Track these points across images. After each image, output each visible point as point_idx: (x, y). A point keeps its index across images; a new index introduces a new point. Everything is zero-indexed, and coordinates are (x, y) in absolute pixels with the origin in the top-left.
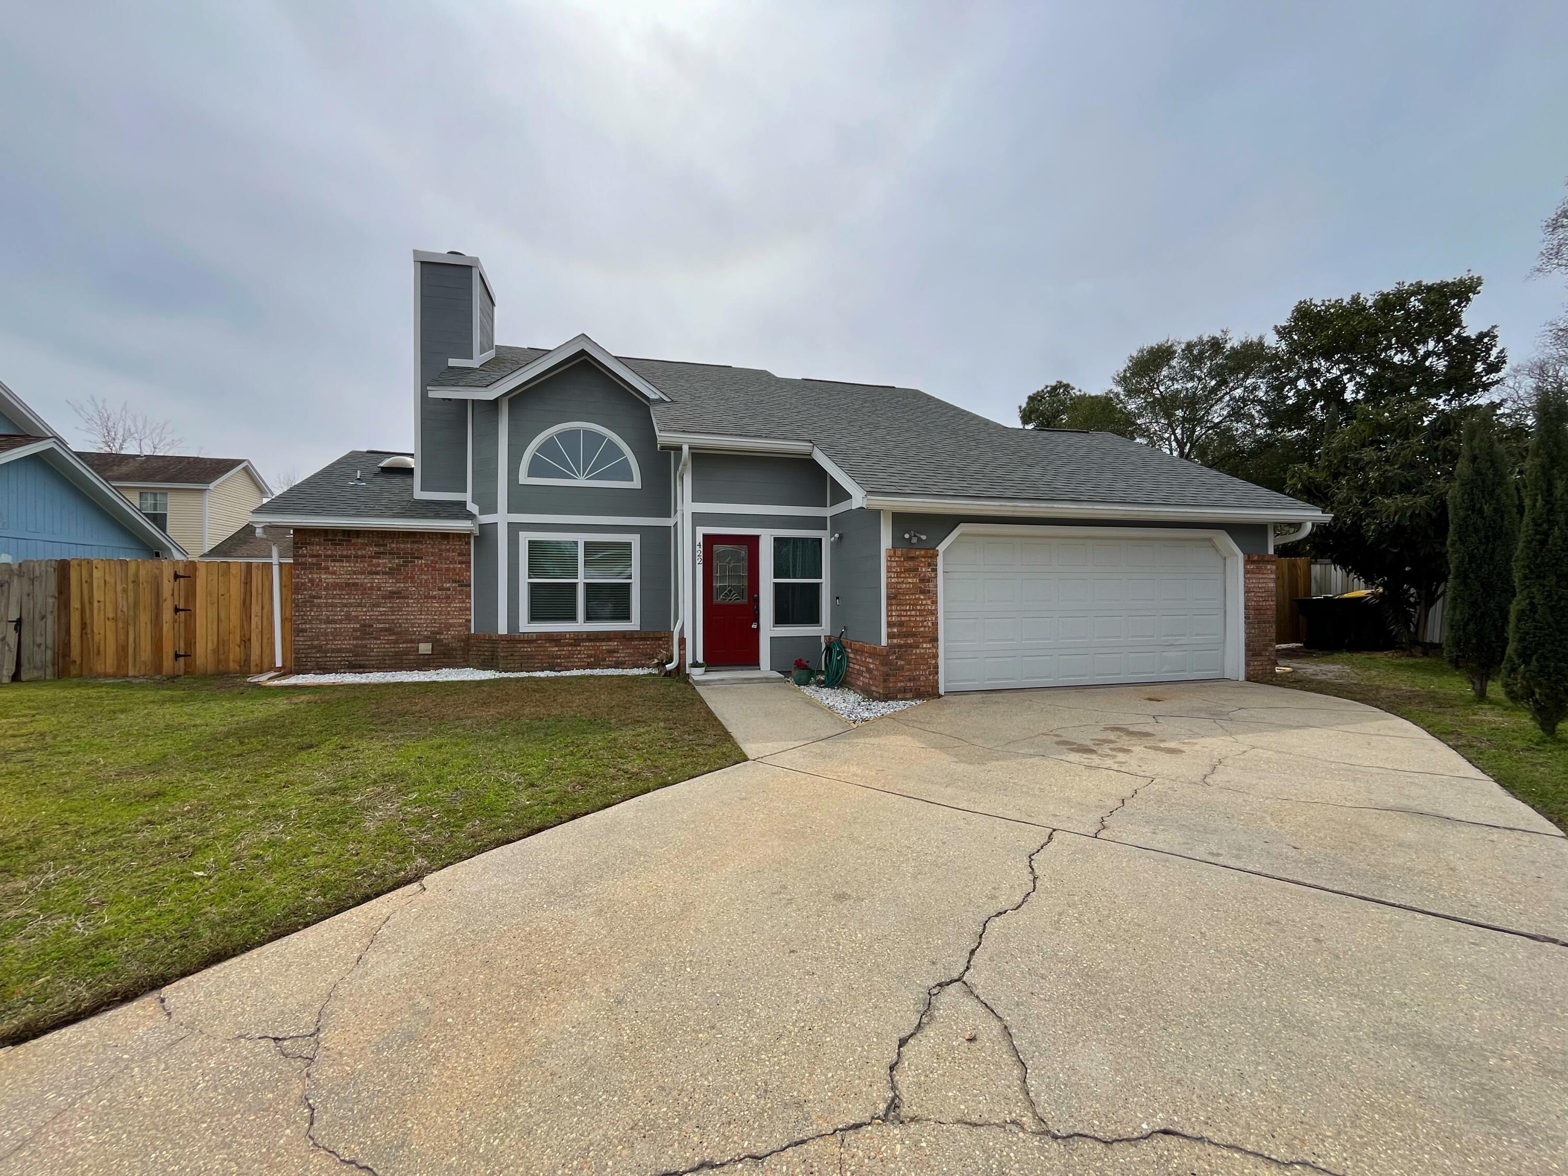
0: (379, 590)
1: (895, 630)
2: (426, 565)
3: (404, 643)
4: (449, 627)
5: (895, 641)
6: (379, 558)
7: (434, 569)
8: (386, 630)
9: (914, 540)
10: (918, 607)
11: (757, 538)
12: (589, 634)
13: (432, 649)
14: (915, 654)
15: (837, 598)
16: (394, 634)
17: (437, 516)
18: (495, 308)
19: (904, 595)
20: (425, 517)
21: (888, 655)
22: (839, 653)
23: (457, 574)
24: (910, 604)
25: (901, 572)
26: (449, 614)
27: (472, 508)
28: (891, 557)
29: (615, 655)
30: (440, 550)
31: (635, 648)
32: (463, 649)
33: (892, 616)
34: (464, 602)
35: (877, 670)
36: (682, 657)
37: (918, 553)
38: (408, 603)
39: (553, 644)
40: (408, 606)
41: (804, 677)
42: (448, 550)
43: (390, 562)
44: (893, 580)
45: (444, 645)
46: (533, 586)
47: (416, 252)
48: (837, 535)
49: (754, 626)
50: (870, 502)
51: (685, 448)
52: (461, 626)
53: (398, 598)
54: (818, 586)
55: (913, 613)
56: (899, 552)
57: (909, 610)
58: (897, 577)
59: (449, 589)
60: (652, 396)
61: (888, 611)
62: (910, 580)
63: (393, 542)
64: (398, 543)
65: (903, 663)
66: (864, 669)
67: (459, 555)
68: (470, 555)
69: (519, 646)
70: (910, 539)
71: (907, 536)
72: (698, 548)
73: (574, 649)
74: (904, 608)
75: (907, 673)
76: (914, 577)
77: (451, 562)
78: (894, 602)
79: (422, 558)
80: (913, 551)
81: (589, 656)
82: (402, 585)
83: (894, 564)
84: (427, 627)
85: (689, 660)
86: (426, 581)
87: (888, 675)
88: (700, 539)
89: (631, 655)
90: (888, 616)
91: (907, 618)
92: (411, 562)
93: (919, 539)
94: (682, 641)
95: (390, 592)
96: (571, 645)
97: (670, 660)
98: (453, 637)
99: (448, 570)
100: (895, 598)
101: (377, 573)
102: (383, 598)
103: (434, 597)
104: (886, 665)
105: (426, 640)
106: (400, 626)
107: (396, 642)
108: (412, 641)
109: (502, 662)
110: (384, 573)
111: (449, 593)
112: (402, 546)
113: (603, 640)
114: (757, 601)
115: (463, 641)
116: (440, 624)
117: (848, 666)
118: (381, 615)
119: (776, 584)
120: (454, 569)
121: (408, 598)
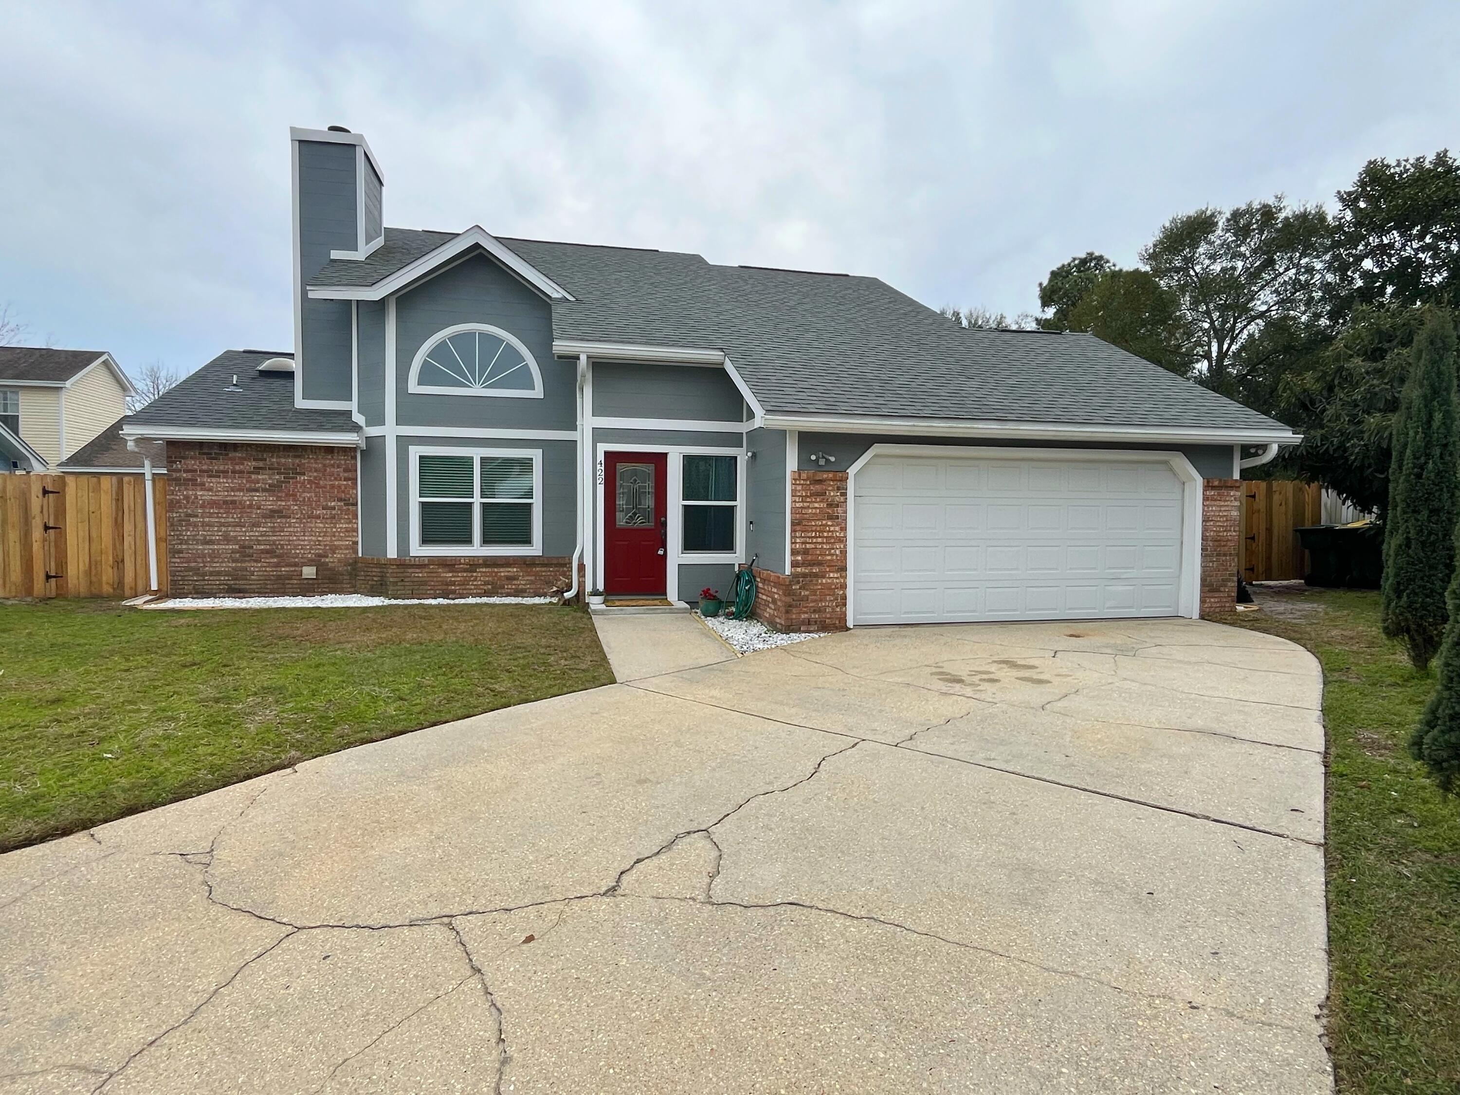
0: (259, 508)
1: (799, 558)
2: (310, 482)
3: (287, 566)
4: (334, 549)
5: (799, 570)
6: (258, 473)
7: (318, 486)
8: (267, 552)
9: (822, 462)
10: (825, 534)
11: (665, 455)
12: (486, 559)
13: (317, 574)
14: (822, 584)
15: (751, 523)
16: (276, 557)
17: (320, 428)
18: (384, 188)
19: (809, 520)
20: (306, 428)
21: (791, 585)
22: (748, 582)
23: (343, 492)
24: (816, 531)
25: (807, 496)
26: (334, 536)
27: (358, 418)
28: (795, 480)
29: (515, 582)
30: (324, 465)
31: (536, 574)
32: (350, 574)
33: (795, 543)
34: (350, 522)
35: (780, 600)
36: (582, 585)
37: (825, 476)
38: (290, 523)
39: (447, 569)
40: (290, 527)
41: (711, 608)
42: (333, 466)
43: (270, 478)
44: (798, 505)
45: (330, 569)
46: (423, 505)
47: (293, 130)
48: (750, 454)
49: (661, 552)
50: (768, 422)
51: (583, 358)
52: (346, 549)
53: (279, 517)
54: (732, 509)
55: (820, 540)
56: (804, 475)
57: (816, 537)
58: (802, 501)
59: (333, 508)
60: (555, 295)
61: (792, 537)
62: (816, 505)
63: (272, 457)
64: (278, 457)
65: (807, 593)
66: (770, 599)
67: (345, 471)
68: (356, 471)
69: (410, 570)
70: (817, 460)
71: (813, 457)
72: (598, 467)
73: (469, 574)
74: (809, 534)
75: (811, 605)
76: (820, 502)
77: (336, 479)
78: (798, 528)
79: (304, 474)
80: (820, 474)
81: (486, 583)
82: (283, 504)
83: (799, 488)
84: (311, 549)
85: (589, 588)
86: (309, 499)
87: (790, 606)
88: (601, 457)
89: (532, 582)
90: (792, 543)
91: (813, 546)
92: (292, 478)
93: (827, 460)
94: (582, 567)
95: (272, 511)
96: (465, 571)
97: (569, 588)
98: (339, 561)
99: (332, 486)
100: (799, 524)
101: (257, 490)
102: (263, 517)
103: (318, 517)
104: (789, 595)
105: (309, 563)
106: (282, 548)
107: (277, 565)
108: (296, 565)
109: (391, 588)
110: (265, 490)
111: (334, 512)
112: (283, 460)
113: (502, 566)
114: (664, 525)
115: (350, 565)
116: (326, 545)
117: (757, 597)
118: (262, 536)
119: (685, 506)
120: (339, 487)
121: (290, 517)
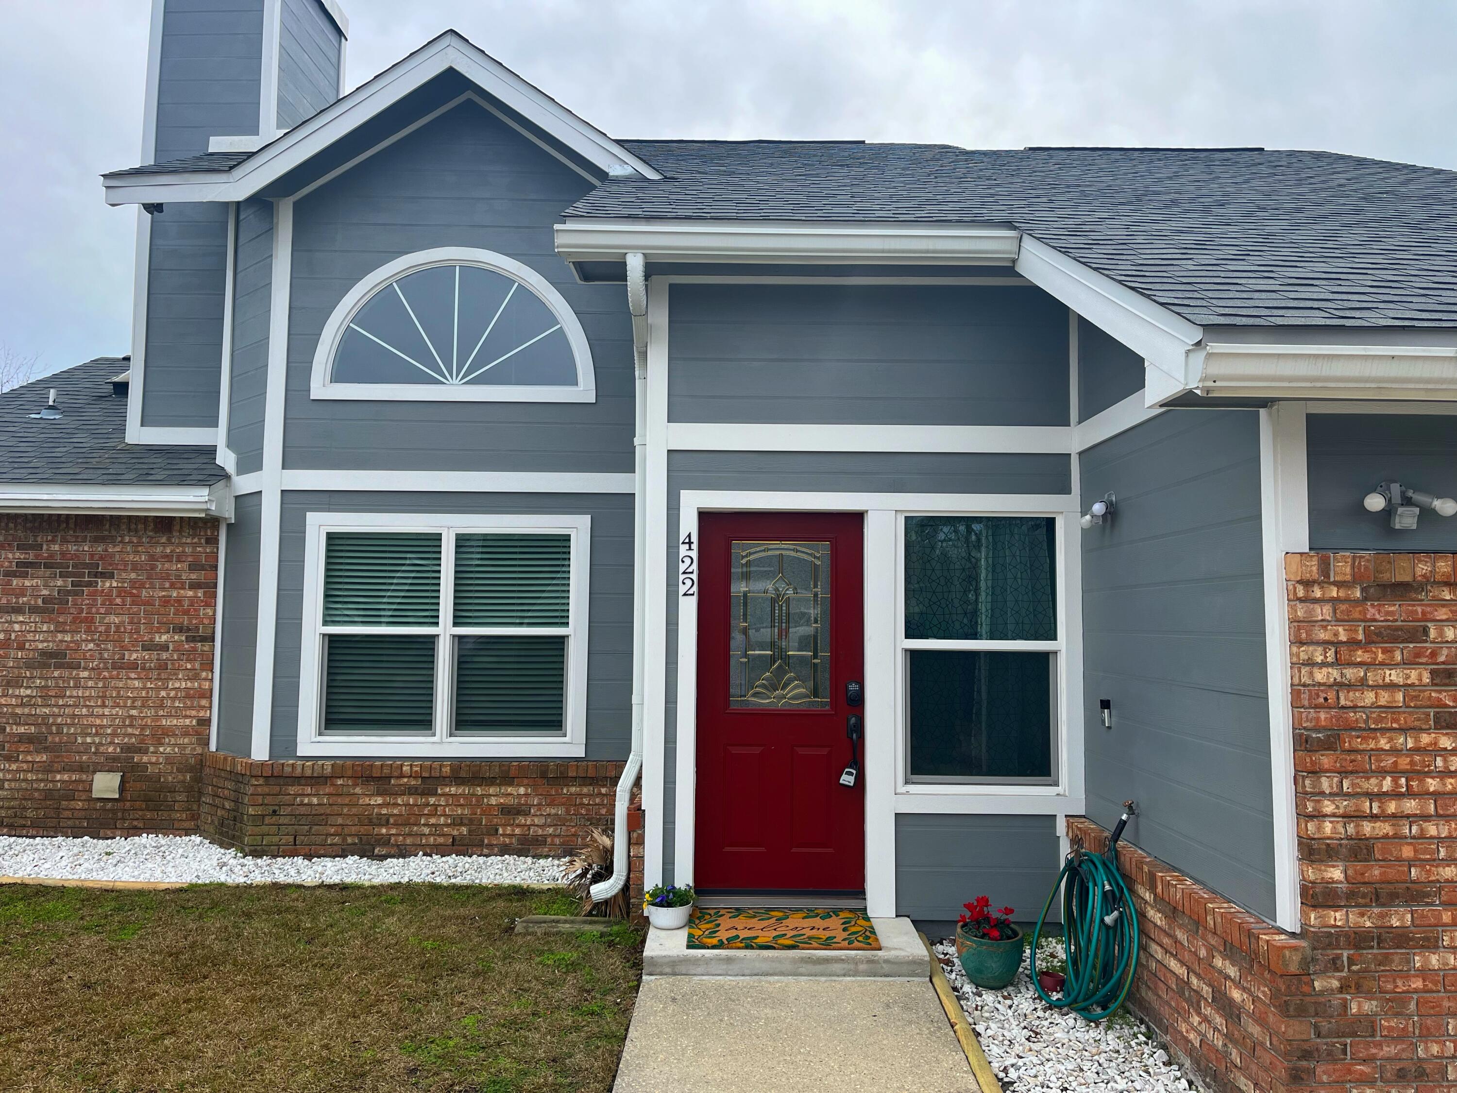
0: (21, 647)
1: (1336, 874)
2: (121, 591)
3: (64, 770)
4: (160, 735)
5: (1336, 917)
6: (25, 575)
7: (137, 600)
8: (29, 739)
9: (1406, 519)
10: (1432, 784)
11: (856, 519)
12: (458, 763)
13: (122, 788)
14: (1424, 973)
15: (1105, 704)
16: (46, 749)
17: (145, 479)
19: (1371, 732)
20: (115, 480)
21: (1305, 975)
22: (1112, 900)
23: (186, 612)
24: (1395, 772)
25: (1353, 643)
26: (162, 707)
27: (226, 459)
28: (1307, 584)
29: (521, 820)
30: (152, 557)
32: (189, 790)
33: (1318, 816)
34: (196, 677)
36: (635, 865)
37: (1423, 568)
38: (77, 679)
39: (372, 788)
40: (76, 687)
41: (994, 965)
42: (168, 558)
43: (46, 586)
44: (1320, 676)
45: (149, 778)
46: (333, 643)
48: (1098, 508)
49: (847, 779)
50: (1219, 368)
51: (635, 265)
52: (186, 734)
53: (58, 666)
54: (1043, 660)
55: (1411, 806)
56: (1342, 568)
57: (1396, 795)
58: (1338, 663)
59: (164, 647)
60: (615, 170)
62: (1394, 676)
63: (53, 541)
64: (64, 541)
65: (1369, 1006)
66: (1206, 991)
67: (193, 567)
68: (216, 568)
69: (292, 790)
70: (1388, 513)
71: (1375, 502)
72: (683, 550)
73: (420, 801)
74: (1372, 785)
75: (1389, 1050)
76: (1407, 663)
77: (173, 586)
78: (1326, 760)
79: (111, 576)
80: (1403, 562)
81: (458, 822)
82: (68, 638)
83: (1323, 612)
84: (114, 734)
85: (652, 879)
86: (118, 627)
88: (689, 525)
90: (1302, 815)
91: (1385, 828)
92: (89, 584)
93: (1428, 515)
94: (636, 817)
95: (44, 653)
96: (412, 791)
97: (605, 872)
98: (169, 760)
99: (166, 602)
100: (1329, 744)
101: (18, 610)
102: (29, 666)
103: (133, 666)
105: (109, 765)
106: (59, 732)
107: (48, 769)
108: (82, 768)
109: (250, 829)
110: (34, 610)
111: (165, 655)
112: (72, 548)
113: (491, 781)
114: (857, 702)
115: (191, 769)
116: (143, 728)
118: (22, 705)
119: (914, 656)
120: (179, 601)
121: (78, 667)
